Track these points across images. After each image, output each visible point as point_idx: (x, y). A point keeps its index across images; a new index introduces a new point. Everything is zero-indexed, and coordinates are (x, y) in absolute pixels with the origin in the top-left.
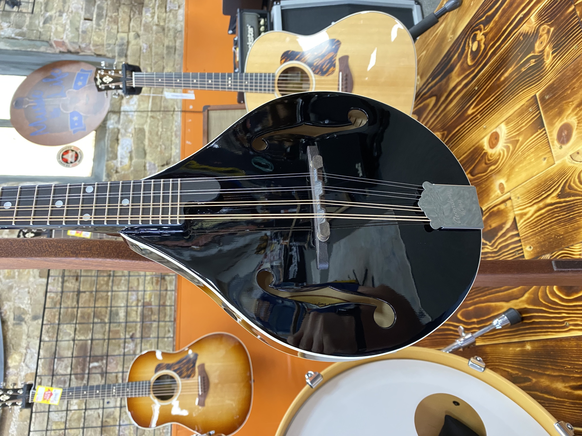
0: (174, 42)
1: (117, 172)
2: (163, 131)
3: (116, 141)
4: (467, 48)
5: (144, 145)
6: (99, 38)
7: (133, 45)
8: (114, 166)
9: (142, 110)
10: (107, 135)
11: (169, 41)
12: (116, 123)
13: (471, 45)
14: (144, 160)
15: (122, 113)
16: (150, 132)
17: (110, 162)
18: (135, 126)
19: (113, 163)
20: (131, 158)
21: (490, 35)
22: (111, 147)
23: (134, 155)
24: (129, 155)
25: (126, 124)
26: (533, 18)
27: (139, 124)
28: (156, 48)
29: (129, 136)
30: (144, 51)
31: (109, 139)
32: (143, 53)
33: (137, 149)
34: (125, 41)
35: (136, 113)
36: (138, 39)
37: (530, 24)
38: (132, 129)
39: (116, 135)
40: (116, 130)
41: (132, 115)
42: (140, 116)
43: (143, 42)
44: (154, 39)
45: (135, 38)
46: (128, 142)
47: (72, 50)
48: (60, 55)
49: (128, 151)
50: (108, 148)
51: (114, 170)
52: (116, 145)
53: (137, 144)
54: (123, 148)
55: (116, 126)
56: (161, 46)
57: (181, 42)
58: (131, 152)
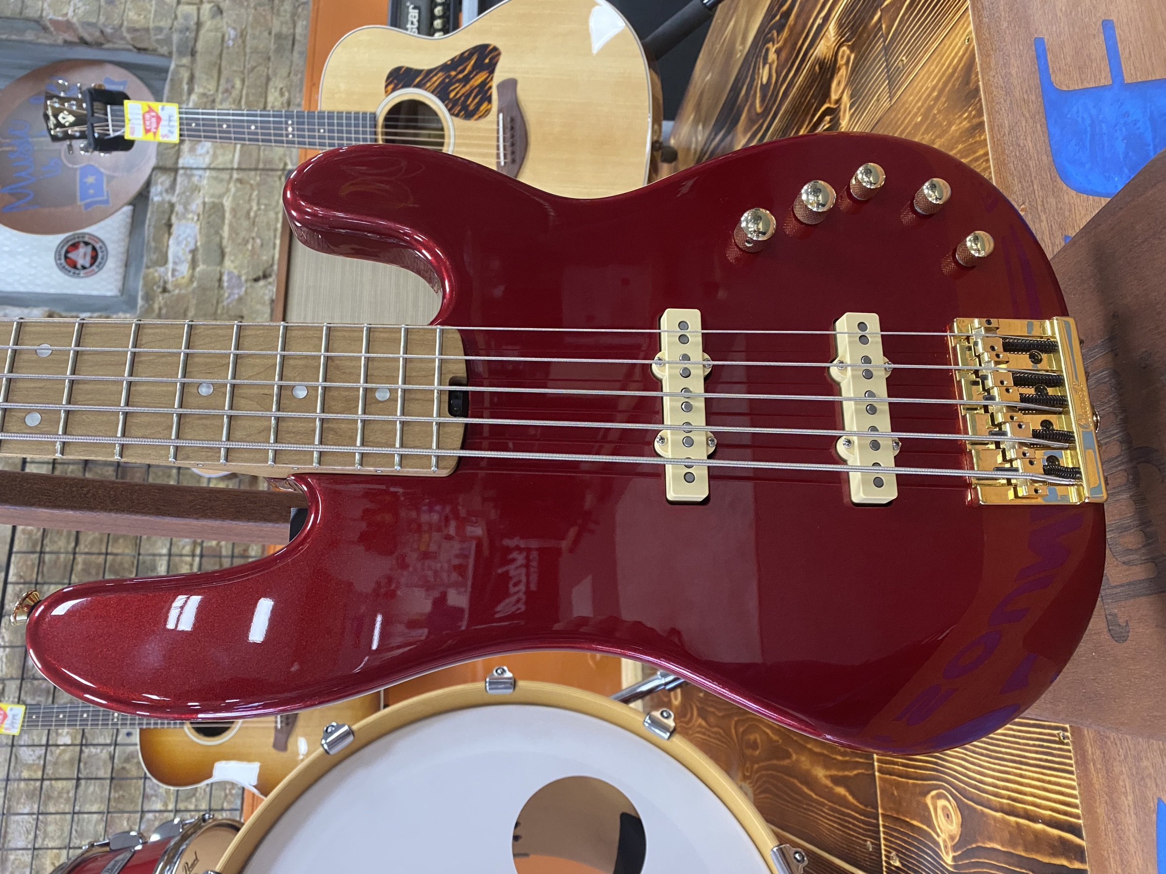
0: (291, 26)
1: (165, 290)
2: (259, 209)
3: (166, 229)
4: (756, 77)
5: (221, 238)
6: (139, 15)
7: (208, 31)
8: (160, 277)
9: (221, 166)
10: (149, 215)
11: (282, 23)
12: (167, 191)
13: (761, 71)
14: (219, 268)
15: (181, 172)
16: (234, 211)
17: (151, 270)
18: (204, 197)
19: (158, 272)
20: (194, 264)
21: (784, 55)
22: (154, 239)
23: (200, 257)
24: (189, 257)
25: (188, 194)
26: (832, 28)
27: (212, 196)
28: (254, 37)
29: (193, 219)
30: (231, 43)
31: (153, 224)
32: (228, 47)
33: (207, 243)
34: (192, 23)
35: (208, 173)
36: (218, 18)
37: (828, 40)
38: (197, 205)
39: (167, 217)
40: (166, 205)
41: (201, 177)
42: (216, 178)
43: (228, 25)
44: (251, 18)
45: (213, 17)
46: (188, 231)
47: (88, 38)
48: (65, 49)
49: (188, 249)
50: (148, 241)
51: (159, 287)
52: (166, 236)
53: (208, 236)
54: (179, 243)
55: (167, 197)
56: (266, 34)
57: (306, 27)
58: (194, 252)
